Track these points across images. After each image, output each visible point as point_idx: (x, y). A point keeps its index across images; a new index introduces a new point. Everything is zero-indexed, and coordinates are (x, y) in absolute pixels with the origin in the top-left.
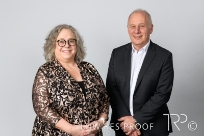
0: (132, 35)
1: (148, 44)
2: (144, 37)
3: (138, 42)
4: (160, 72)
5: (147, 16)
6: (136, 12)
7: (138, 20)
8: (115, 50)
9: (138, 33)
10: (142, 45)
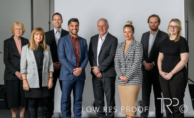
0: (99, 30)
1: (106, 34)
2: (104, 31)
3: (102, 33)
4: (111, 46)
5: (106, 21)
6: (101, 19)
7: (101, 23)
8: (92, 37)
9: (102, 29)
10: (104, 34)
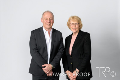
9: (50, 22)
